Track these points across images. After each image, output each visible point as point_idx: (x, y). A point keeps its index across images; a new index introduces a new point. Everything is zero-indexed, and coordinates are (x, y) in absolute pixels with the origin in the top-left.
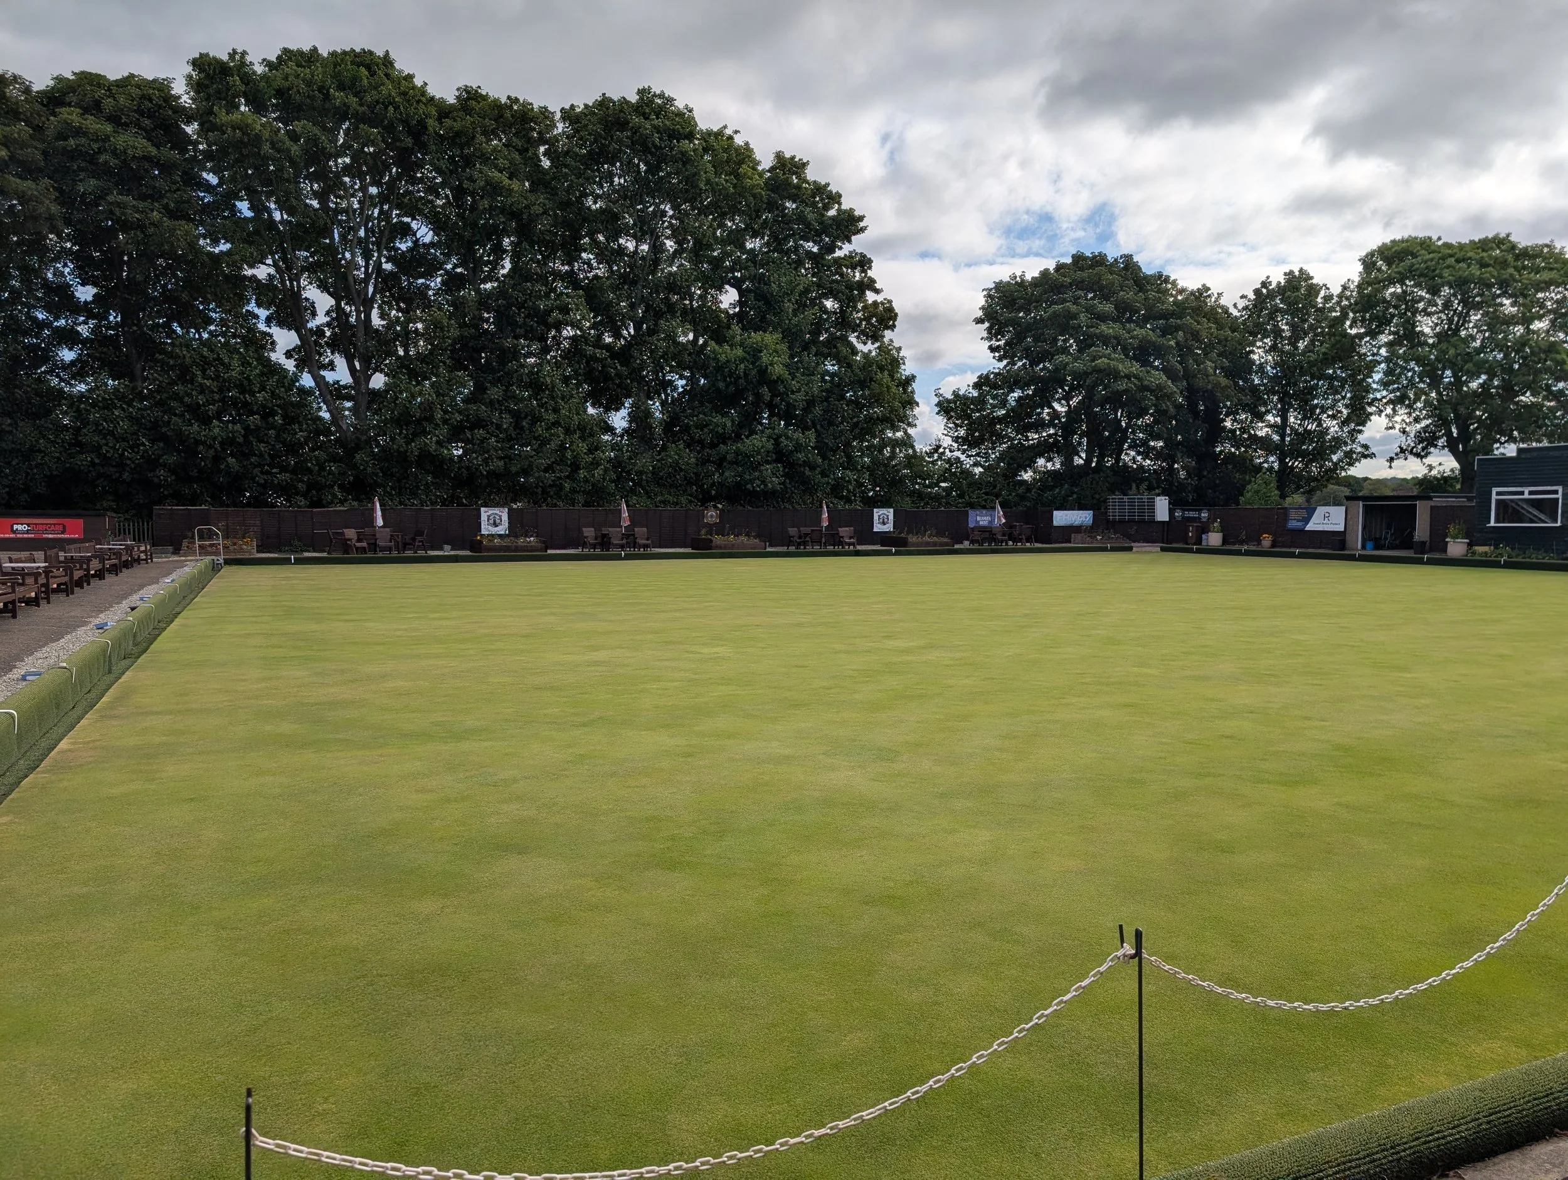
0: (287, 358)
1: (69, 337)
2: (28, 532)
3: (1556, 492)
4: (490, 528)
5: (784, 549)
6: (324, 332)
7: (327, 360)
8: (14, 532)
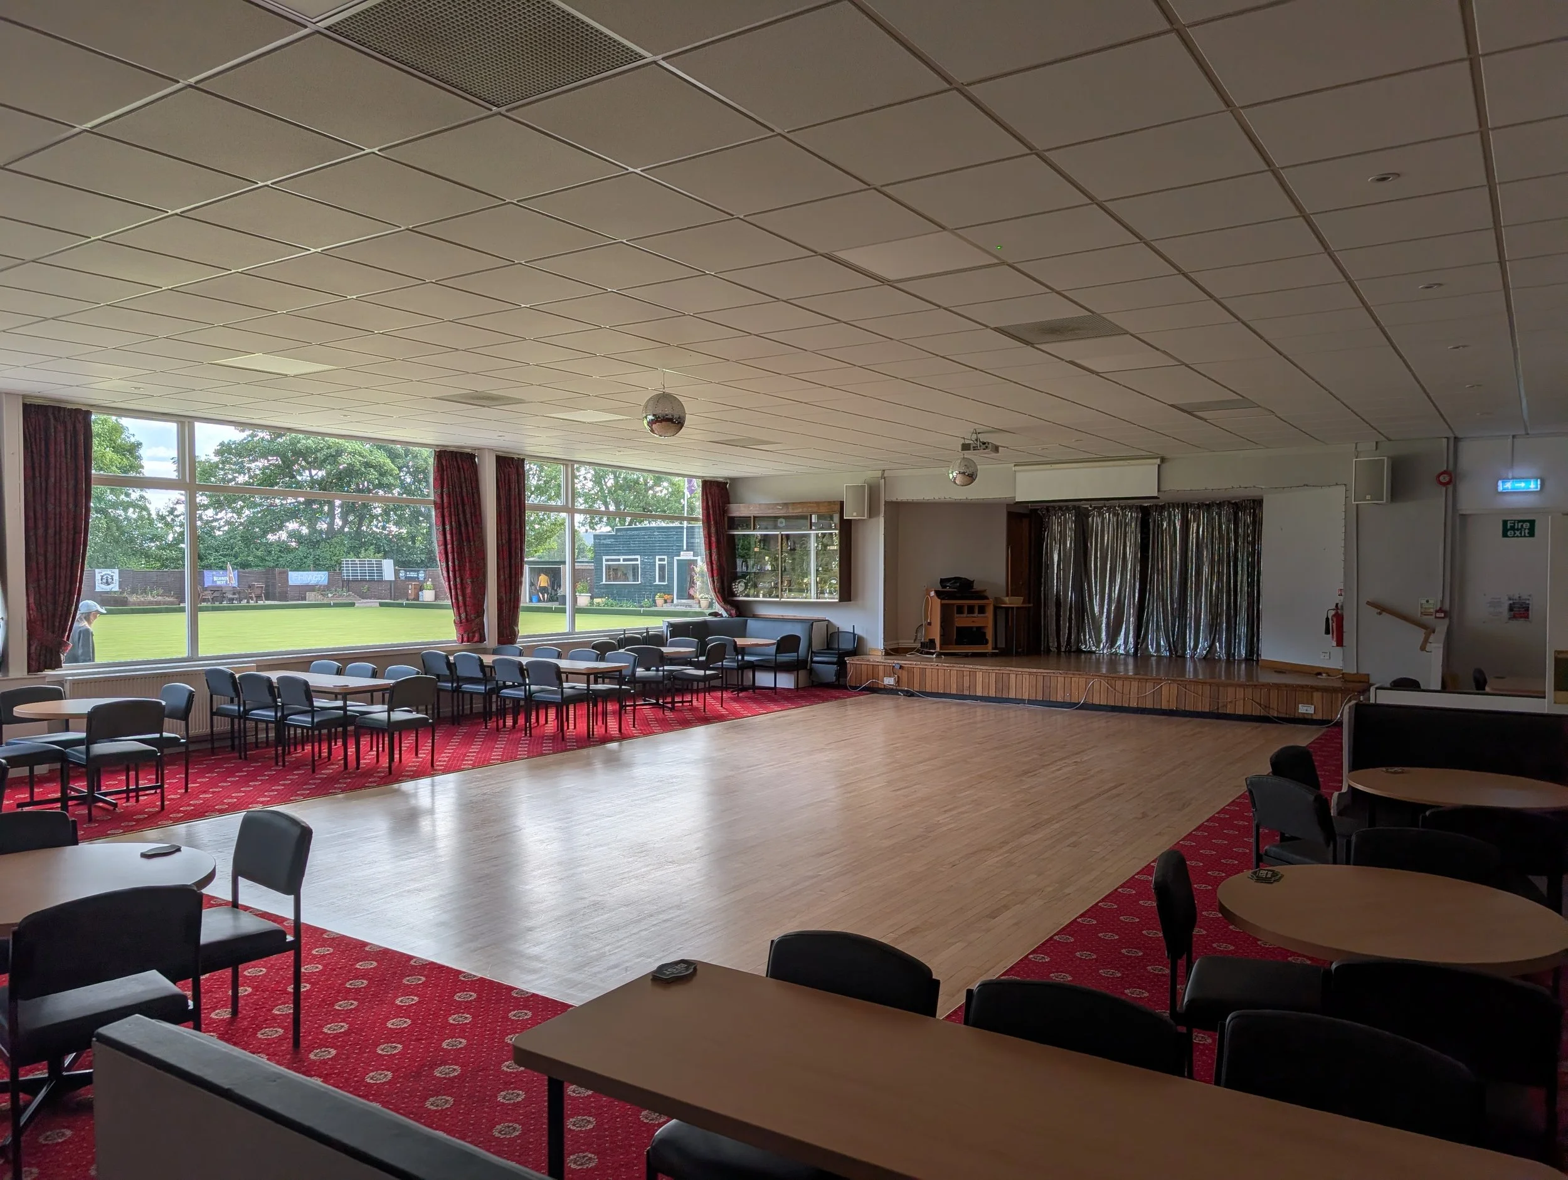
3: (636, 560)
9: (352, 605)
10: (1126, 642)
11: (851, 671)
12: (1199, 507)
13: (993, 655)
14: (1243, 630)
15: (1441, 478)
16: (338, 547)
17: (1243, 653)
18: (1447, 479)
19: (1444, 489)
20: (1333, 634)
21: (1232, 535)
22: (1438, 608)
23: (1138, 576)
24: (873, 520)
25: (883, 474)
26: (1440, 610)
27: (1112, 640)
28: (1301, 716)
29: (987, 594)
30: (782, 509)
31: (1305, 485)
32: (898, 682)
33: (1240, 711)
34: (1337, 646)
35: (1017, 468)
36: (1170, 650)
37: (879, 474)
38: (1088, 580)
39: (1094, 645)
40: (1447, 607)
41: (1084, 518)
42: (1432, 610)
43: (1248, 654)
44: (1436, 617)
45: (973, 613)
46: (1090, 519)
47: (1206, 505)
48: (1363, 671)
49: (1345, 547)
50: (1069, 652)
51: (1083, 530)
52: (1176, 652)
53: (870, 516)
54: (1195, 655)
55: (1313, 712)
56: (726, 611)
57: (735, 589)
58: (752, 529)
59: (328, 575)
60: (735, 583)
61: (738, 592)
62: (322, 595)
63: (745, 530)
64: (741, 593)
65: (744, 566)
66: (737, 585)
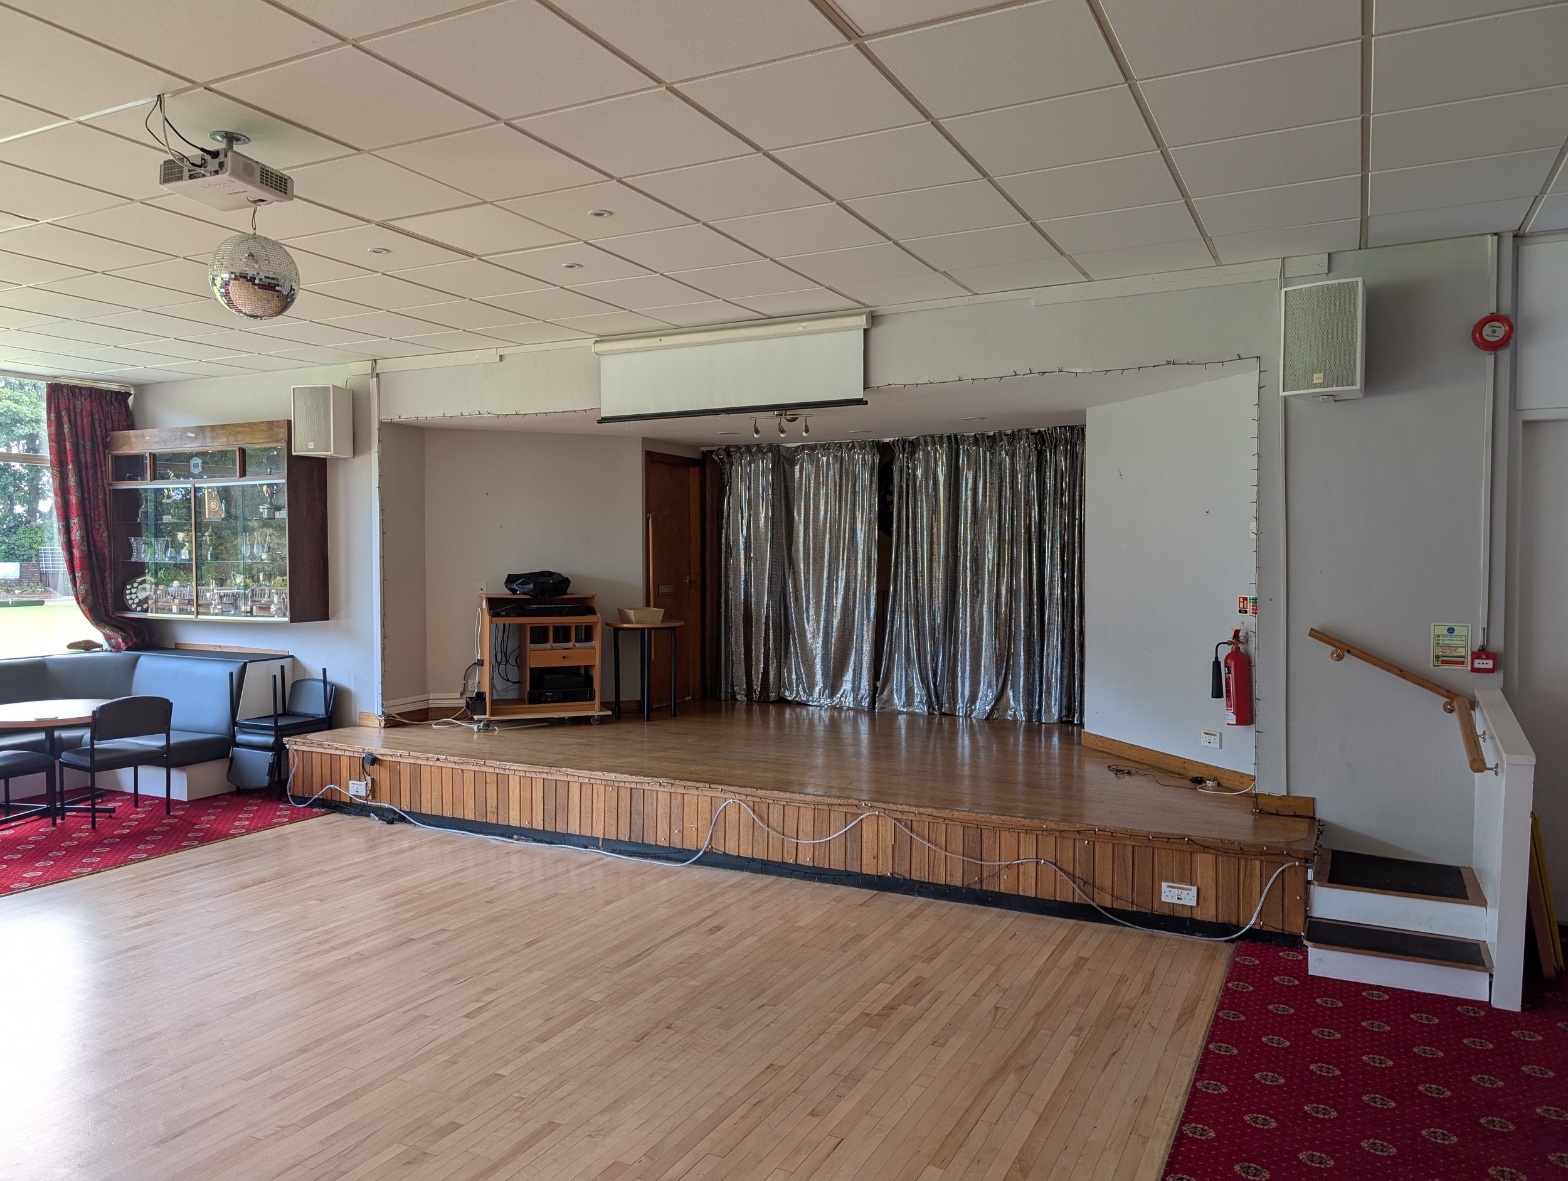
9: (41, 603)
10: (856, 688)
11: (295, 766)
12: (976, 440)
13: (603, 720)
14: (1054, 667)
15: (1487, 331)
16: (39, 532)
17: (1055, 710)
18: (1501, 332)
19: (1489, 358)
20: (1228, 696)
21: (1034, 493)
22: (1476, 648)
23: (874, 570)
24: (360, 460)
25: (373, 369)
26: (1482, 653)
27: (833, 685)
28: (1166, 911)
29: (596, 604)
30: (194, 439)
31: (1168, 363)
32: (373, 790)
33: (1028, 889)
34: (1239, 723)
35: (601, 347)
36: (930, 705)
37: (366, 367)
38: (794, 573)
39: (805, 692)
40: (1497, 643)
41: (787, 466)
42: (1461, 652)
43: (1064, 712)
44: (1474, 670)
45: (568, 640)
46: (797, 468)
47: (989, 437)
48: (1300, 791)
49: (1259, 501)
50: (764, 701)
51: (786, 487)
52: (940, 708)
53: (356, 452)
54: (972, 711)
55: (1194, 904)
56: (108, 638)
57: (128, 597)
58: (149, 478)
59: (21, 567)
60: (128, 587)
61: (133, 603)
62: (8, 591)
63: (137, 480)
64: (141, 603)
65: (148, 551)
66: (137, 588)
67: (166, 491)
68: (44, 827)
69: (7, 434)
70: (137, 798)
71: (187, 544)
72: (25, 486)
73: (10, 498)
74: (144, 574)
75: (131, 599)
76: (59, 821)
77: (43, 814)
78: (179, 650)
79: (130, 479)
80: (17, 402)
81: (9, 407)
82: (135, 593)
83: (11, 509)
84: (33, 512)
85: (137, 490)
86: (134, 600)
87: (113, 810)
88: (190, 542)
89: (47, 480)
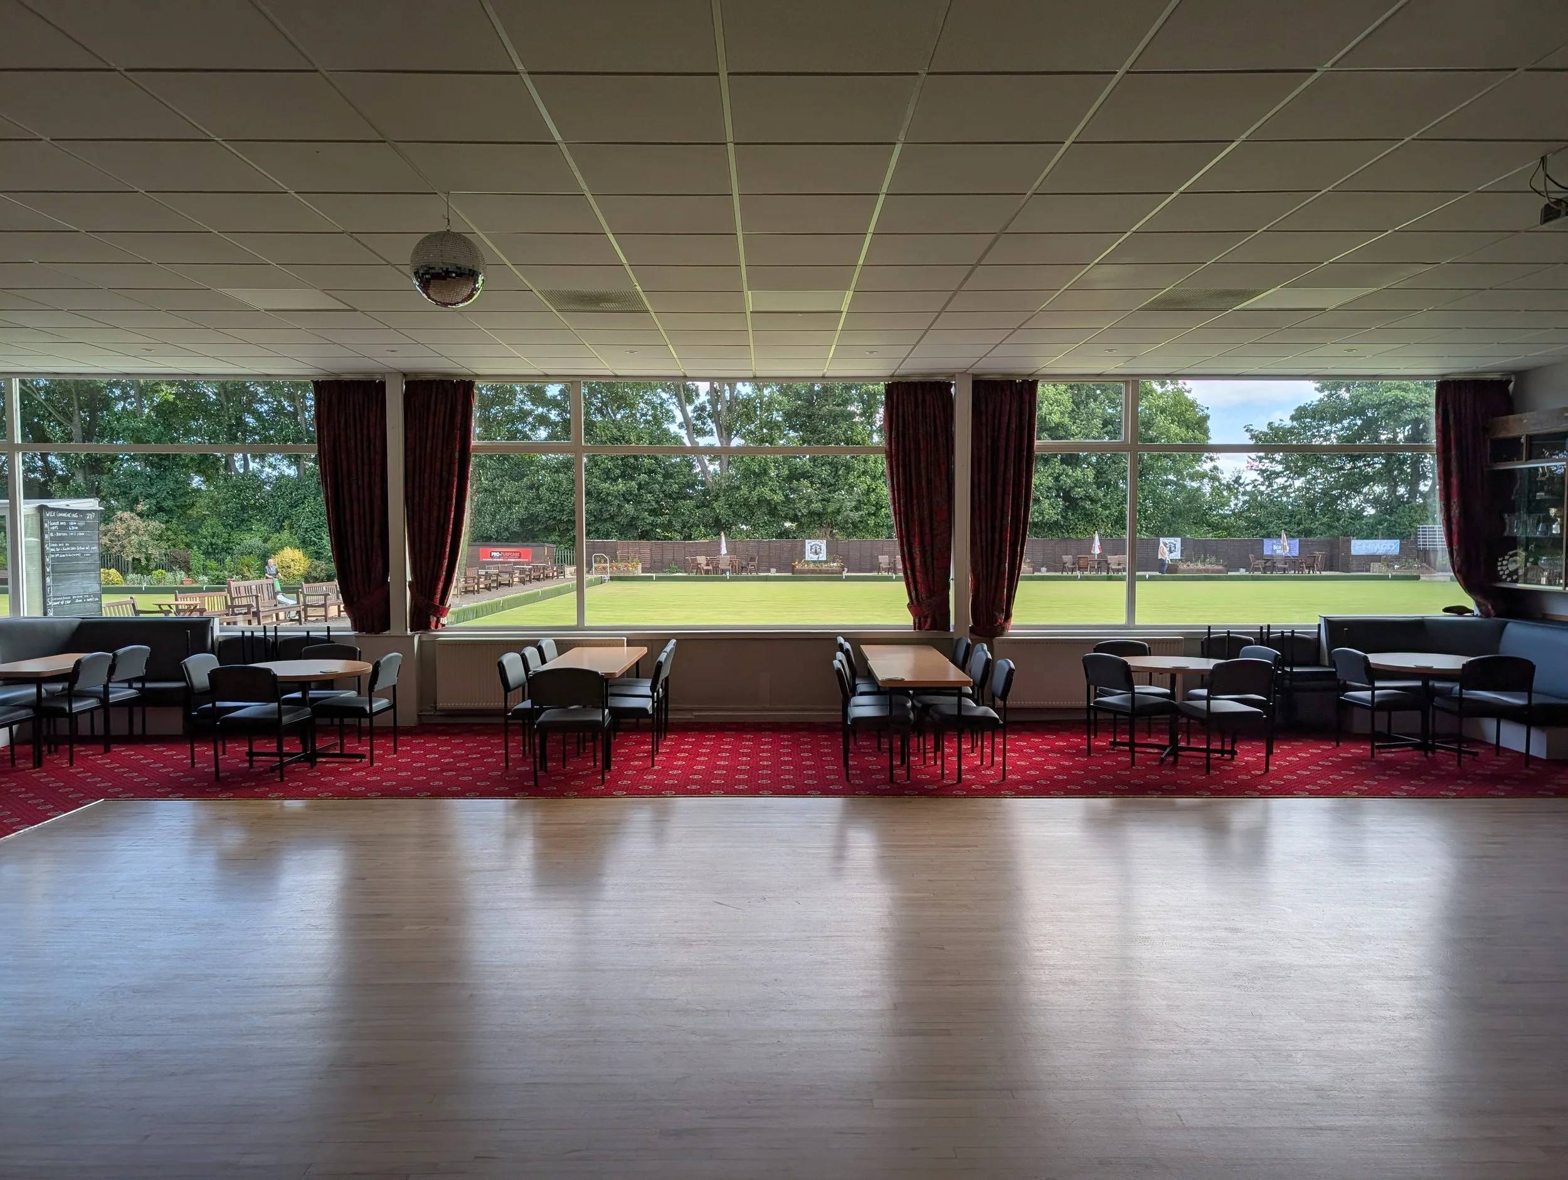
0: (680, 428)
1: (543, 420)
2: (499, 557)
4: (812, 555)
5: (1059, 574)
6: (706, 407)
7: (709, 428)
8: (492, 557)
9: (1417, 578)
16: (1419, 511)
56: (1479, 605)
57: (1499, 568)
58: (1524, 459)
59: (1401, 544)
60: (1500, 559)
61: (1504, 574)
62: (1388, 566)
63: (1513, 461)
64: (1510, 574)
65: (1521, 527)
66: (1508, 560)
67: (1541, 470)
68: (1418, 756)
69: (1395, 421)
70: (1498, 749)
71: (1559, 519)
72: (1408, 468)
73: (1394, 479)
74: (1516, 548)
75: (1502, 570)
76: (1430, 754)
77: (1416, 747)
78: (1545, 619)
79: (1506, 460)
80: (1404, 390)
81: (1396, 396)
82: (1506, 565)
83: (1395, 491)
84: (1413, 492)
85: (1513, 469)
86: (1504, 571)
87: (1476, 754)
88: (1562, 517)
89: (1430, 461)
